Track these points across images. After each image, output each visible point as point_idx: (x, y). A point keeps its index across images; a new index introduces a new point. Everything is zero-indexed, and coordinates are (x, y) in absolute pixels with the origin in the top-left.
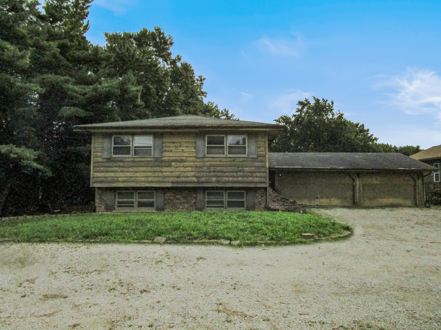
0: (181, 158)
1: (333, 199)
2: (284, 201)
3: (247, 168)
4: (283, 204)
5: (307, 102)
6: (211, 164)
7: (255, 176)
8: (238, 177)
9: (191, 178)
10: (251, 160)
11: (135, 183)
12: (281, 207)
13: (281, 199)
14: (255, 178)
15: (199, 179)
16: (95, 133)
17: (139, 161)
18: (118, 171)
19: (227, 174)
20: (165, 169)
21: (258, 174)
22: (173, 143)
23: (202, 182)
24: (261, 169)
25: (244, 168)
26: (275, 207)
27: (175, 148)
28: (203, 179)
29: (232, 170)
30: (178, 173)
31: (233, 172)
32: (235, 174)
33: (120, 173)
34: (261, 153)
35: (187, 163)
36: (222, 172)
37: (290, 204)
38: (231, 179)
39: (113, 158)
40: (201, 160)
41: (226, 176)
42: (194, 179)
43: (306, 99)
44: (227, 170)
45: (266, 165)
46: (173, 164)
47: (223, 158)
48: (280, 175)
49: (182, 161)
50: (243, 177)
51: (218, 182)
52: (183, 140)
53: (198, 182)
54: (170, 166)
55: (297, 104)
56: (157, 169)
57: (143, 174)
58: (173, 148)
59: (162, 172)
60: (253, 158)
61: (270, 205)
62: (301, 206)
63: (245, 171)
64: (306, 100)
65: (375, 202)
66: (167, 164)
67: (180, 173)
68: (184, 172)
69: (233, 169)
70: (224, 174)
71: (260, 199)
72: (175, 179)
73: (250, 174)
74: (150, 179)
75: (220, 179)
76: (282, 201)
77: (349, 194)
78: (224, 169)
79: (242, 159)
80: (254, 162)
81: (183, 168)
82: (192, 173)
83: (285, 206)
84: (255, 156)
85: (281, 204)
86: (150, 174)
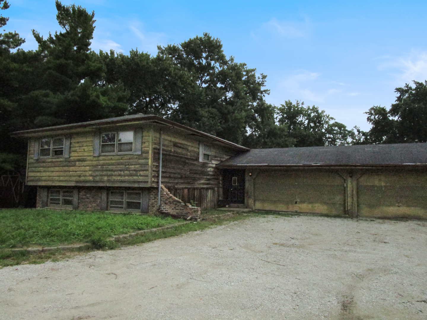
0: (82, 157)
1: (317, 205)
2: (176, 204)
3: (133, 166)
4: (175, 208)
5: (408, 88)
6: (104, 163)
7: (139, 174)
8: (125, 176)
9: (88, 177)
10: (136, 157)
11: (52, 182)
12: (173, 210)
13: (173, 202)
14: (140, 177)
15: (94, 178)
16: (30, 138)
17: (55, 162)
18: (42, 171)
19: (116, 173)
20: (71, 169)
21: (141, 173)
22: (78, 142)
23: (97, 182)
24: (145, 167)
25: (130, 166)
26: (167, 211)
27: (79, 148)
28: (98, 179)
29: (120, 169)
30: (80, 172)
31: (121, 170)
32: (122, 173)
33: (44, 173)
34: (145, 149)
35: (88, 162)
36: (112, 170)
37: (182, 208)
38: (119, 178)
39: (40, 159)
40: (96, 159)
41: (115, 176)
42: (91, 178)
43: (406, 84)
44: (117, 169)
45: (148, 162)
46: (77, 163)
47: (113, 156)
48: (250, 174)
49: (84, 160)
50: (128, 176)
51: (109, 181)
52: (84, 140)
53: (94, 181)
54: (75, 166)
55: (395, 92)
56: (66, 168)
57: (58, 174)
58: (78, 148)
59: (70, 171)
60: (137, 155)
61: (162, 208)
62: (193, 210)
63: (130, 169)
64: (407, 86)
65: (377, 212)
66: (73, 163)
67: (81, 172)
68: (84, 171)
69: (120, 167)
70: (113, 173)
71: (154, 201)
72: (77, 178)
73: (134, 172)
74: (62, 178)
75: (110, 178)
76: (174, 204)
77: (338, 198)
78: (114, 167)
79: (128, 157)
80: (139, 159)
81: (84, 167)
82: (90, 172)
83: (177, 209)
84: (140, 153)
85: (173, 208)
86: (62, 174)
